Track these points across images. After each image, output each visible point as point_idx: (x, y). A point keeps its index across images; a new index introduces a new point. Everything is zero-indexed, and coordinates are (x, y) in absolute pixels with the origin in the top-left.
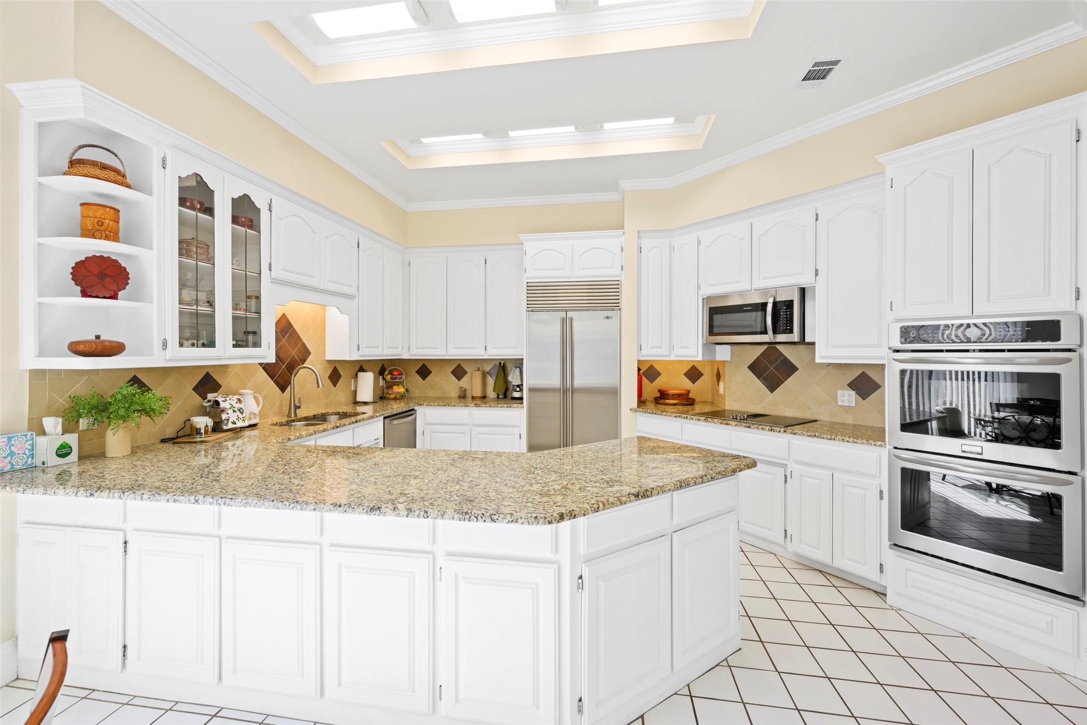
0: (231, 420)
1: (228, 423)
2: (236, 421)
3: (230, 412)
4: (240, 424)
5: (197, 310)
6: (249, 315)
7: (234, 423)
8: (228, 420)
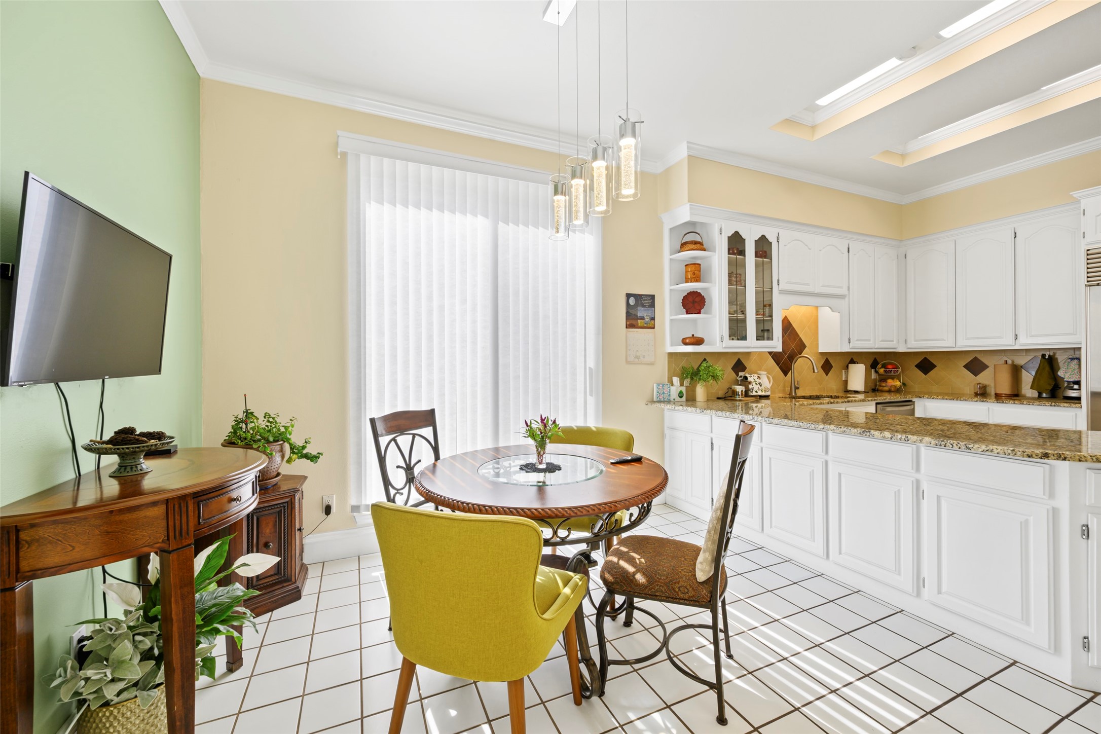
0: (754, 390)
1: (753, 391)
2: (758, 391)
3: (754, 384)
4: (760, 393)
5: (737, 317)
6: (766, 318)
7: (756, 392)
8: (753, 389)
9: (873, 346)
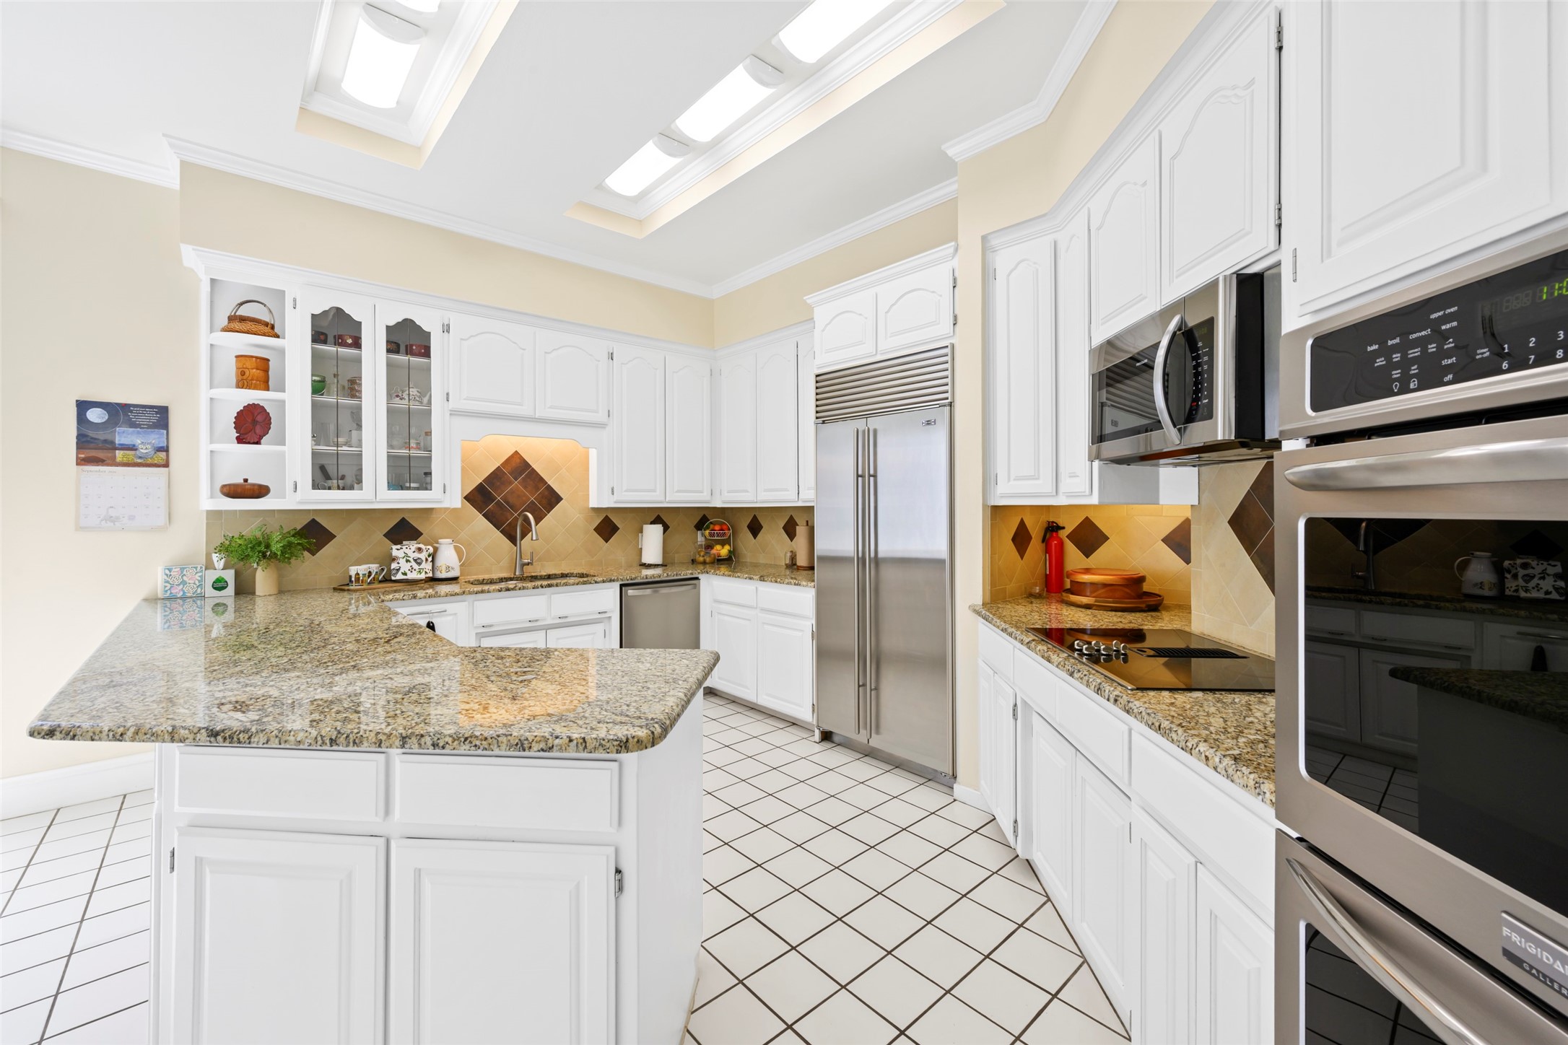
0: (402, 570)
1: (397, 573)
2: (408, 573)
3: (402, 561)
4: (411, 576)
7: (405, 574)
8: (398, 570)
9: (663, 499)
